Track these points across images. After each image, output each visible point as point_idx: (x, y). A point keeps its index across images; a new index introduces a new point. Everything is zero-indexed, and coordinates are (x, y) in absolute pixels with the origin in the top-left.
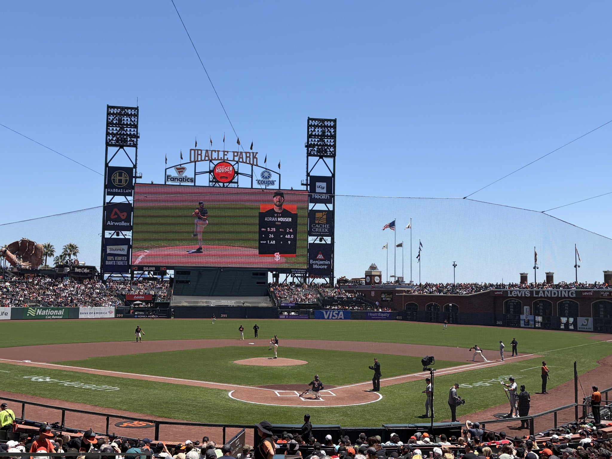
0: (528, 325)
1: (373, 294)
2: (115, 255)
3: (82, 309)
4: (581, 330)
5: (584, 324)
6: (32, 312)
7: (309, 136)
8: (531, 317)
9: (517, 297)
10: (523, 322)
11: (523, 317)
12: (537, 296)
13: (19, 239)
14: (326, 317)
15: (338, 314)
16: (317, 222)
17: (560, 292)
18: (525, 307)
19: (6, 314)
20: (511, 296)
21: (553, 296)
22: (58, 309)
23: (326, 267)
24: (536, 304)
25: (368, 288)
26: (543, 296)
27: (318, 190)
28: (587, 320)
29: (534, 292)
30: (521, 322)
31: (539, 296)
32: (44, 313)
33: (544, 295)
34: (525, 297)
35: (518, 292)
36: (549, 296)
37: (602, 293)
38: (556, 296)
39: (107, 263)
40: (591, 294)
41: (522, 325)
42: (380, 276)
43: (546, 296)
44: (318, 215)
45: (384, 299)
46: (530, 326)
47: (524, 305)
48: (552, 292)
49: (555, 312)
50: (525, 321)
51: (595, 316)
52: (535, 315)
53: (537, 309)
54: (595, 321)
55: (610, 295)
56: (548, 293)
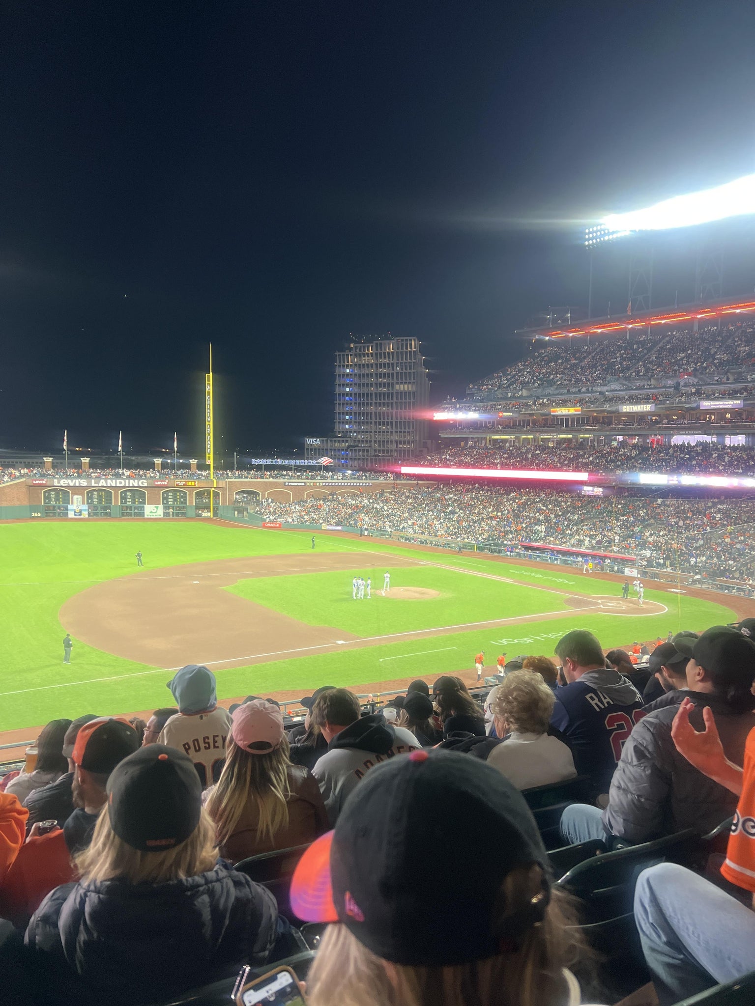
0: (81, 515)
4: (149, 517)
5: (153, 511)
8: (86, 507)
9: (68, 487)
10: (73, 512)
11: (70, 507)
12: (97, 485)
17: (127, 481)
18: (75, 497)
20: (59, 485)
21: (118, 485)
24: (90, 493)
26: (105, 485)
28: (157, 508)
29: (93, 481)
30: (69, 512)
31: (100, 485)
33: (107, 484)
35: (69, 481)
36: (114, 485)
37: (178, 483)
38: (123, 485)
40: (166, 483)
41: (71, 515)
43: (109, 485)
46: (82, 517)
47: (74, 494)
48: (118, 481)
49: (116, 501)
50: (75, 512)
51: (163, 503)
52: (88, 503)
53: (90, 498)
54: (164, 508)
55: (186, 484)
56: (111, 482)
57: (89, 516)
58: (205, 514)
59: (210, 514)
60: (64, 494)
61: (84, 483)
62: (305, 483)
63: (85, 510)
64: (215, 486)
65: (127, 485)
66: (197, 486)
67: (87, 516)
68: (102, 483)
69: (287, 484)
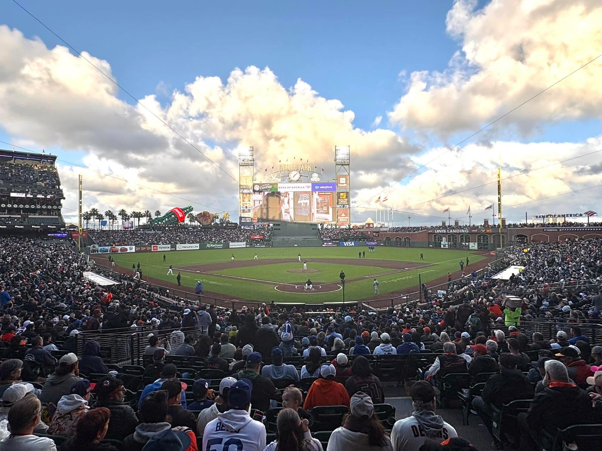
0: (446, 247)
1: (369, 233)
2: (245, 218)
3: (231, 244)
4: (471, 249)
5: (473, 246)
6: (208, 246)
7: (336, 155)
8: (447, 243)
11: (442, 243)
13: (202, 212)
14: (345, 245)
15: (351, 243)
16: (341, 198)
18: (444, 238)
19: (197, 247)
21: (457, 232)
22: (220, 244)
23: (346, 220)
24: (449, 236)
25: (368, 230)
27: (341, 182)
28: (475, 244)
32: (214, 246)
34: (443, 233)
36: (455, 232)
37: (482, 230)
39: (242, 221)
40: (476, 231)
42: (373, 224)
44: (342, 194)
49: (459, 240)
50: (443, 245)
51: (478, 242)
52: (449, 242)
53: (449, 239)
54: (478, 245)
55: (486, 231)
56: (454, 231)
58: (498, 249)
59: (501, 249)
60: (440, 237)
61: (445, 231)
62: (558, 229)
66: (491, 232)
67: (448, 247)
68: (451, 231)
69: (545, 230)
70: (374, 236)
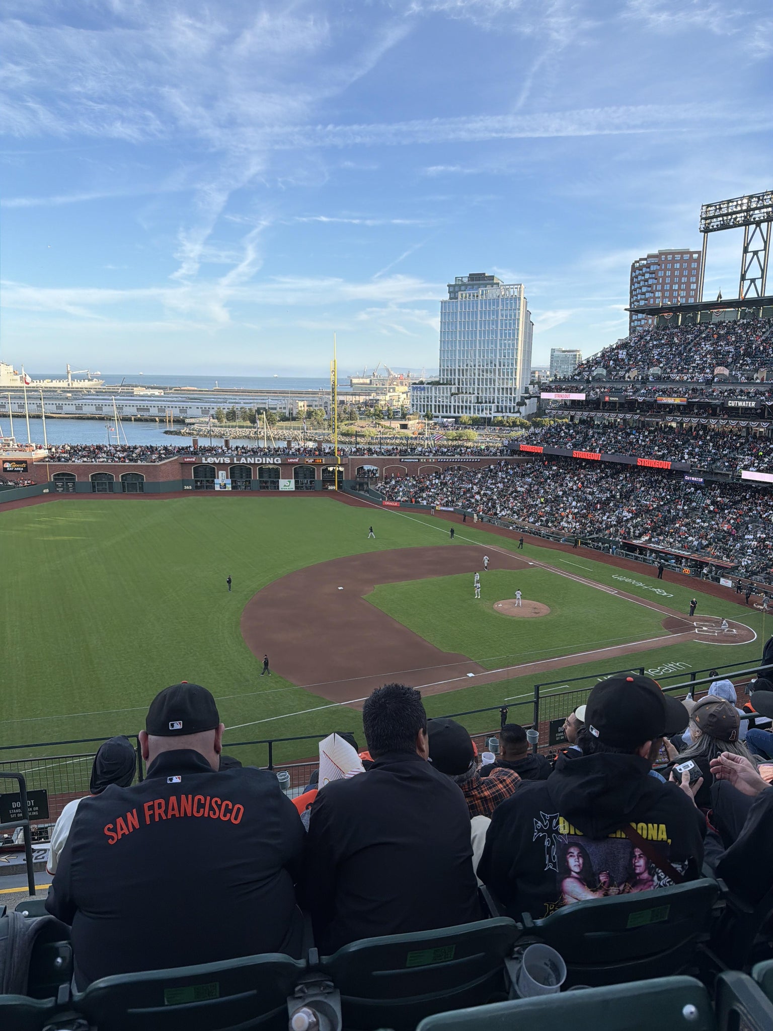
0: (225, 488)
4: (283, 490)
5: (287, 485)
8: (229, 481)
9: (214, 464)
11: (216, 480)
12: (238, 462)
17: (264, 459)
18: (220, 472)
20: (206, 462)
21: (256, 462)
26: (246, 462)
28: (290, 482)
29: (235, 459)
30: (216, 485)
31: (241, 462)
33: (247, 461)
35: (215, 459)
37: (307, 460)
38: (260, 462)
40: (297, 461)
41: (217, 488)
43: (248, 462)
45: (8, 469)
46: (227, 489)
47: (219, 470)
48: (256, 459)
49: (255, 476)
50: (220, 485)
51: (295, 478)
52: (231, 478)
53: (233, 473)
54: (296, 482)
55: (314, 461)
56: (251, 460)
57: (233, 487)
58: (330, 488)
59: (335, 488)
60: (210, 470)
61: (227, 461)
62: (419, 459)
63: (229, 484)
64: (339, 463)
65: (264, 462)
66: (324, 463)
67: (230, 489)
69: (402, 460)
70: (5, 469)
